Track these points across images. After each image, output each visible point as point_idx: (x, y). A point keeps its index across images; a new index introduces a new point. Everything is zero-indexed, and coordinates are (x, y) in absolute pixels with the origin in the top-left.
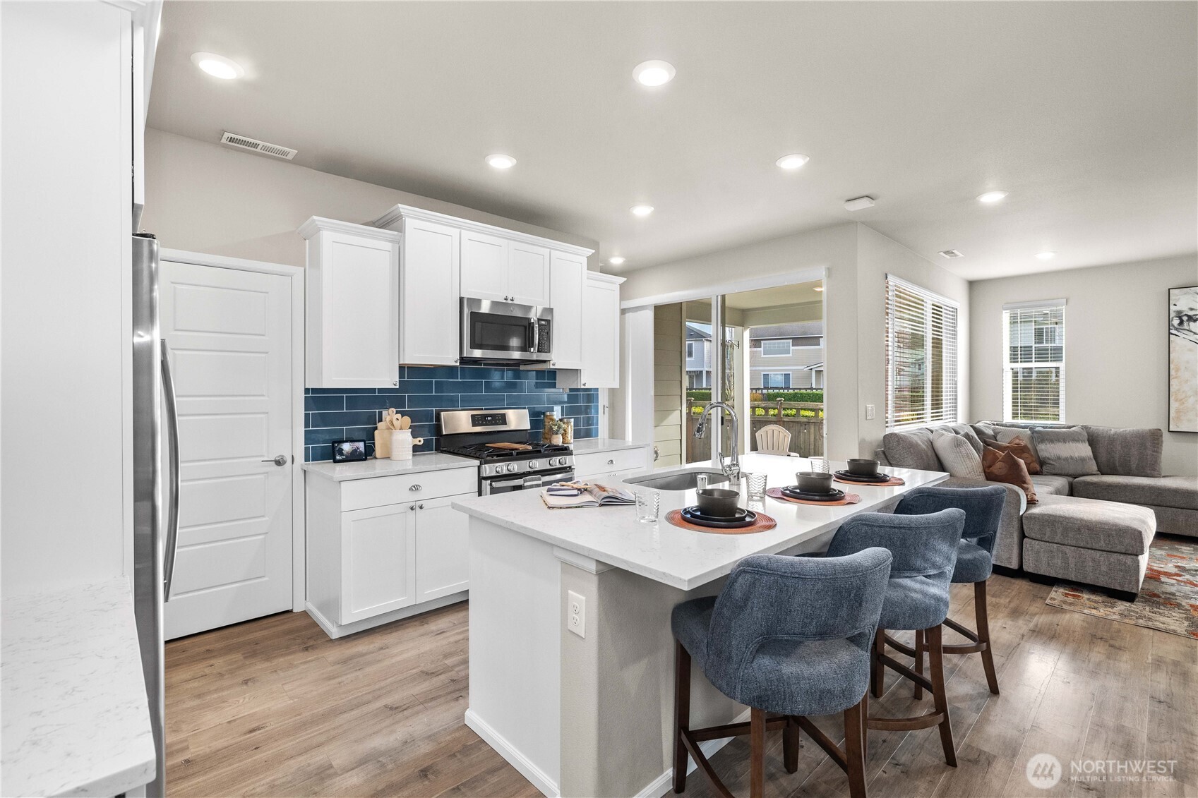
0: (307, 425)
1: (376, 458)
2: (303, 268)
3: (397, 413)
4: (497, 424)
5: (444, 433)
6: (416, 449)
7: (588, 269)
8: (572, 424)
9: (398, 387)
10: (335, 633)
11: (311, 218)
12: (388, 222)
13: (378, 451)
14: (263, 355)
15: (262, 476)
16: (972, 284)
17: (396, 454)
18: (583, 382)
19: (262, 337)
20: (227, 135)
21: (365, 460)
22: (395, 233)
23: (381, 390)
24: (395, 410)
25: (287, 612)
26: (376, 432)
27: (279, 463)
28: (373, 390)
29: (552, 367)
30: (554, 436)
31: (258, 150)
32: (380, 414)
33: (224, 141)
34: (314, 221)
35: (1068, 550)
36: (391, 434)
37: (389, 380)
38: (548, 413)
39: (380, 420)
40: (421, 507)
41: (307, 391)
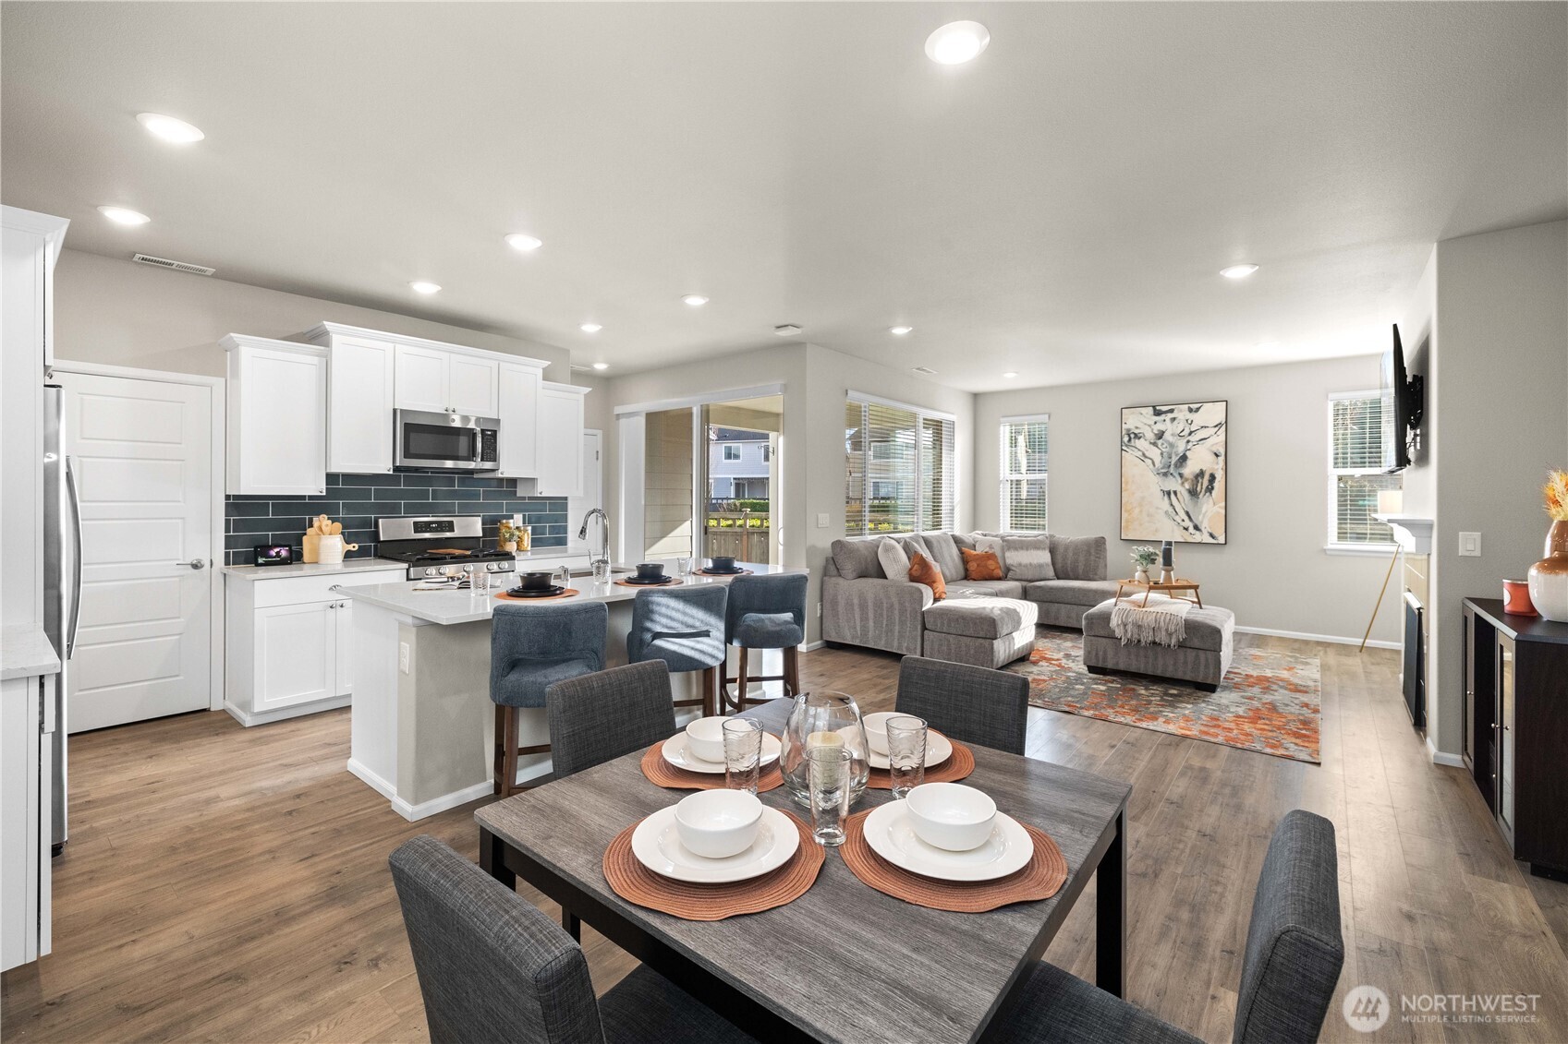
0: (227, 530)
1: (304, 563)
2: (224, 379)
3: (329, 519)
4: (444, 531)
5: (382, 539)
6: (348, 555)
7: (544, 379)
8: (530, 532)
9: (324, 494)
10: (248, 721)
11: (227, 336)
12: (316, 337)
13: (306, 557)
14: (179, 463)
15: (177, 579)
16: (976, 397)
17: (323, 558)
18: (539, 491)
19: (179, 446)
20: (138, 256)
21: (291, 564)
22: (322, 348)
23: (311, 497)
24: (326, 517)
25: (204, 710)
26: (304, 538)
27: (195, 566)
28: (303, 497)
29: (500, 476)
30: (508, 543)
31: (174, 267)
32: (311, 521)
33: (135, 259)
34: (231, 337)
35: (951, 638)
36: (320, 539)
37: (316, 487)
38: (504, 521)
39: (311, 525)
40: (342, 606)
41: (228, 497)
